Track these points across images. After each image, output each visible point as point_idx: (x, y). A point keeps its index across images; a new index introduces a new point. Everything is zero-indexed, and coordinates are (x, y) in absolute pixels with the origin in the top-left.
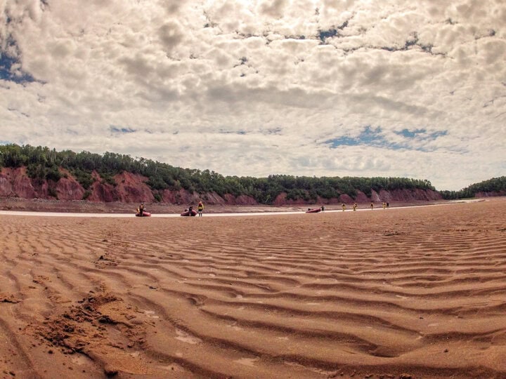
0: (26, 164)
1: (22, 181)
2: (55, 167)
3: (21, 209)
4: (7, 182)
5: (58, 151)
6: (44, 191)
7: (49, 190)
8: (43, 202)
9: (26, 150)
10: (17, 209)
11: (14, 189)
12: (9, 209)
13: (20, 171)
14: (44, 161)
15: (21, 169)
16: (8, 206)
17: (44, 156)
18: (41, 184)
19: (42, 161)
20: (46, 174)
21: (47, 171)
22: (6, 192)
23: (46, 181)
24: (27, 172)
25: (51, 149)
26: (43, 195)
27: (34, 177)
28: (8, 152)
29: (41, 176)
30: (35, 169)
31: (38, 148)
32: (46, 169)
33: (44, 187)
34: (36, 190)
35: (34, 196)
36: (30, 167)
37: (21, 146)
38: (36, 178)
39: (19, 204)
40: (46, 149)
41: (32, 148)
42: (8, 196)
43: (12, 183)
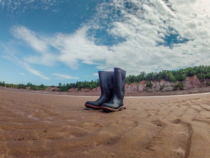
0: (196, 74)
1: (195, 81)
2: (208, 73)
3: (196, 93)
4: (189, 83)
5: (208, 66)
6: (205, 84)
7: (207, 83)
8: (205, 89)
9: (195, 68)
10: (194, 93)
11: (192, 85)
12: (191, 93)
13: (194, 77)
14: (203, 71)
15: (195, 76)
16: (190, 92)
17: (203, 69)
18: (203, 81)
19: (202, 71)
20: (205, 77)
21: (205, 75)
22: (189, 87)
23: (205, 80)
24: (197, 77)
25: (205, 66)
26: (205, 86)
27: (200, 79)
28: (188, 71)
29: (203, 78)
30: (200, 75)
31: (200, 67)
32: (204, 74)
33: (205, 82)
34: (202, 84)
35: (201, 87)
36: (198, 75)
37: (193, 67)
38: (201, 79)
39: (194, 91)
40: (203, 66)
41: (197, 67)
42: (190, 88)
43: (191, 83)
